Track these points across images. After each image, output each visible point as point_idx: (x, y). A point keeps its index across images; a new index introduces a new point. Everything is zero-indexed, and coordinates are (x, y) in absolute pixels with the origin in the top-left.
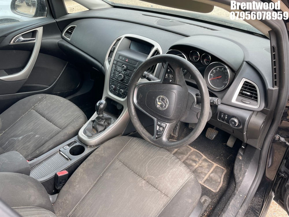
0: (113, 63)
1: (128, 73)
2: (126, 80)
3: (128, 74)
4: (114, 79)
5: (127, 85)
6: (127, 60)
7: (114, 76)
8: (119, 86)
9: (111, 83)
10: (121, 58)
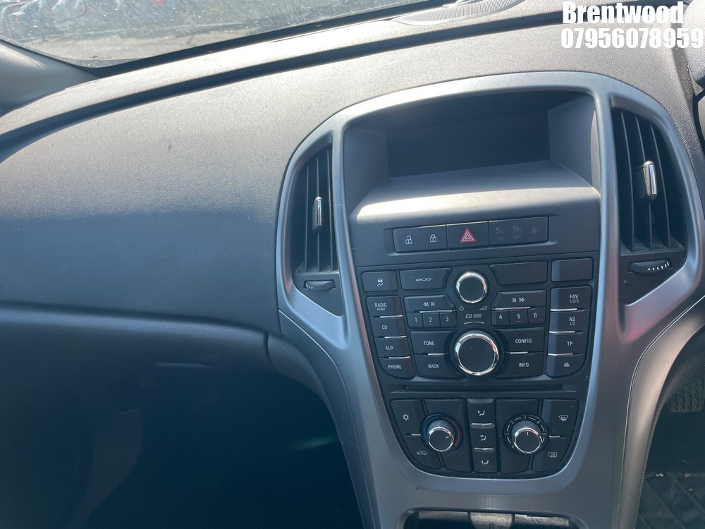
0: (366, 295)
1: (518, 304)
2: (522, 359)
3: (527, 314)
4: (417, 379)
5: (544, 378)
6: (468, 237)
7: (412, 368)
8: (481, 407)
9: (406, 417)
10: (409, 241)
